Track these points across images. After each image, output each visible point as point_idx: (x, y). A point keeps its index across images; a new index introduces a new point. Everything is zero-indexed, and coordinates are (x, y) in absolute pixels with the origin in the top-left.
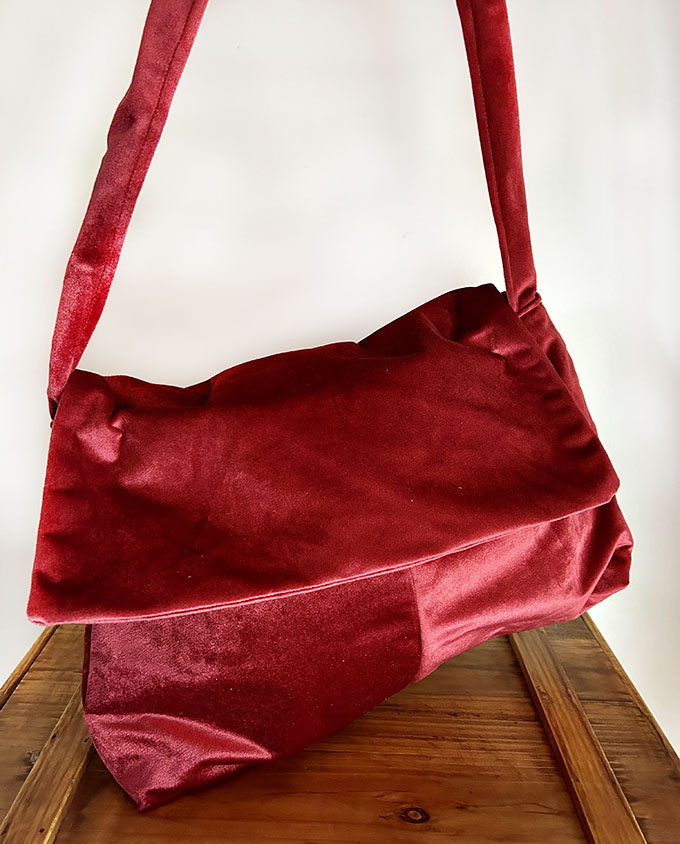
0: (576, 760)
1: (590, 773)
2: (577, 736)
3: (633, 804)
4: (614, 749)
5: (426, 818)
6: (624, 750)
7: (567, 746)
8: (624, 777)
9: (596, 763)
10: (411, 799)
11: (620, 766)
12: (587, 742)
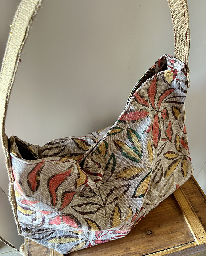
0: (183, 205)
1: (187, 209)
2: (182, 198)
3: (197, 213)
4: (190, 196)
5: (152, 232)
6: (192, 196)
7: (180, 201)
8: (194, 205)
9: (188, 205)
10: (147, 228)
11: (192, 202)
12: (184, 199)
